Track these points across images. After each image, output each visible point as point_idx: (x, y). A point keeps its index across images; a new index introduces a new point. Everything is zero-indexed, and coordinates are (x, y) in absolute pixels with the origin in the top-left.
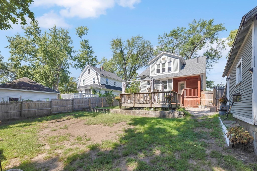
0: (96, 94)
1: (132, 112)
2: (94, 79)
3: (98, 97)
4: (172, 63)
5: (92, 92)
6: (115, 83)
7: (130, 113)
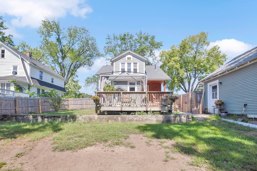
0: (22, 91)
1: (119, 118)
2: (15, 68)
3: (29, 96)
4: (138, 64)
5: (12, 88)
6: (52, 79)
7: (116, 120)
